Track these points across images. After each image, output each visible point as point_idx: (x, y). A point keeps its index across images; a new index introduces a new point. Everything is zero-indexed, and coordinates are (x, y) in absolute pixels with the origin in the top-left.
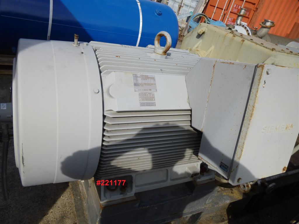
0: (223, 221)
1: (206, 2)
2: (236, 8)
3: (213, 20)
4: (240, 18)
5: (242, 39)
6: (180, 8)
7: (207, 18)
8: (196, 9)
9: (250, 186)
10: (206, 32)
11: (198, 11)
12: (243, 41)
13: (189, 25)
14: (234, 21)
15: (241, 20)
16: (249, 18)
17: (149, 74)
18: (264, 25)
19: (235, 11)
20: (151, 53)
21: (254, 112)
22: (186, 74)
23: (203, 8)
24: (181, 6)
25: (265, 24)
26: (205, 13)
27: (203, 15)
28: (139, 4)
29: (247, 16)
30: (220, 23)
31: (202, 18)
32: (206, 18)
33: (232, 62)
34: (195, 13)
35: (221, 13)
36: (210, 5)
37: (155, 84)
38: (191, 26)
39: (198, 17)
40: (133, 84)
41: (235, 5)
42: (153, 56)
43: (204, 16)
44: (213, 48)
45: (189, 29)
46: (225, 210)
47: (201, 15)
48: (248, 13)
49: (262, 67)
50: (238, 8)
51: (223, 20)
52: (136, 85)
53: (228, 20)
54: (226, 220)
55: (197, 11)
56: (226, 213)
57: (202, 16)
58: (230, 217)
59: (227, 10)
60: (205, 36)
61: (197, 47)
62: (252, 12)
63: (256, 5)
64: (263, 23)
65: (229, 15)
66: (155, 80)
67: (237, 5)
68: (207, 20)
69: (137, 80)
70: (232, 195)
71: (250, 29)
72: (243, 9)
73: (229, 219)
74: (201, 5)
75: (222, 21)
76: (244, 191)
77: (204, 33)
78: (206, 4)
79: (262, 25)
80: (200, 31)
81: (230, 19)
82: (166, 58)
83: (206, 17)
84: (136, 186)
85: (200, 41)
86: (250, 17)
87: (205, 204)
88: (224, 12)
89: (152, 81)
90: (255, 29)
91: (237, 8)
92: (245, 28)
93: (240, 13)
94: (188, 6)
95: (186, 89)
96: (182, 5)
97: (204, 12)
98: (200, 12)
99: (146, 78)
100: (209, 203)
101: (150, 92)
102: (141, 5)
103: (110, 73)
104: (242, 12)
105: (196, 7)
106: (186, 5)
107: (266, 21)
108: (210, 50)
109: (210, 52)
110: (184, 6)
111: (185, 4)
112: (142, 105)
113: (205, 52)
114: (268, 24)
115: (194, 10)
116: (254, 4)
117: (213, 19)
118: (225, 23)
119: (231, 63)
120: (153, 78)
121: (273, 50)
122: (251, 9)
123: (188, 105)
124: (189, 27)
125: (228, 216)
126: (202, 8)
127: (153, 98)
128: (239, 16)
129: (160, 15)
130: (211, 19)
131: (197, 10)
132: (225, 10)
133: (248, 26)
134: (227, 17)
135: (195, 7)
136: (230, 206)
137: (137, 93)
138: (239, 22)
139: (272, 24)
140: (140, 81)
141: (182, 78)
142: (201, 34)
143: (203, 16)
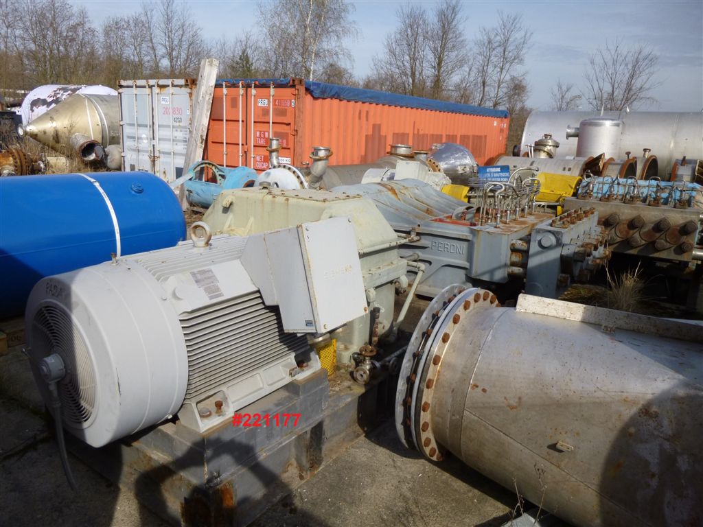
0: (358, 435)
1: (202, 140)
2: (260, 137)
3: (227, 168)
4: (274, 154)
5: (285, 198)
6: (154, 161)
7: (216, 167)
8: (188, 157)
9: (368, 372)
10: (234, 202)
11: (194, 159)
12: (287, 200)
13: (186, 189)
14: (267, 159)
15: (277, 158)
16: (289, 149)
17: (205, 268)
18: (317, 157)
19: (262, 142)
20: (191, 249)
21: (311, 263)
22: (239, 258)
23: (202, 150)
24: (154, 157)
25: (317, 155)
26: (207, 159)
27: (206, 163)
28: (97, 184)
29: (285, 145)
30: (244, 169)
31: (206, 168)
32: (213, 168)
33: (279, 230)
34: (189, 164)
35: (238, 151)
36: (213, 142)
37: (214, 276)
38: (190, 189)
39: (198, 169)
40: (194, 282)
41: (258, 134)
42: (195, 250)
43: (209, 164)
44: (252, 220)
45: (189, 195)
46: (357, 424)
47: (202, 164)
48: (285, 141)
49: (301, 226)
50: (264, 137)
51: (246, 163)
52: (197, 282)
53: (255, 161)
54: (362, 434)
55: (191, 160)
56: (358, 427)
57: (204, 165)
58: (366, 429)
59: (246, 144)
60: (235, 207)
61: (229, 227)
62: (291, 138)
63: (292, 124)
64: (313, 153)
65: (254, 151)
66: (212, 272)
67: (260, 132)
68: (217, 170)
69: (196, 277)
70: (352, 392)
71: (297, 168)
72: (273, 140)
73: (365, 432)
74: (194, 147)
75: (246, 166)
76: (364, 381)
77: (231, 204)
78: (204, 143)
79: (314, 157)
80: (225, 203)
81: (258, 158)
82: (210, 249)
83: (213, 165)
84: (233, 403)
85: (230, 216)
86: (291, 146)
87: (322, 410)
88: (243, 149)
89: (210, 274)
90: (305, 166)
91: (262, 136)
92: (289, 169)
93: (271, 147)
94: (169, 154)
95: (245, 271)
96: (157, 154)
97: (205, 158)
98: (199, 159)
99: (203, 272)
100: (327, 408)
101: (212, 284)
102: (101, 186)
103: (167, 278)
104: (275, 145)
105: (187, 151)
106: (164, 153)
107: (316, 151)
108: (249, 224)
109: (251, 227)
110: (161, 155)
111: (161, 150)
112: (211, 298)
113: (243, 229)
114: (322, 154)
115: (184, 157)
116: (289, 124)
117: (227, 166)
118: (252, 167)
119: (277, 232)
120: (210, 271)
121: (325, 201)
122: (287, 134)
123: (253, 286)
124: (187, 192)
125: (362, 428)
126: (200, 152)
127: (218, 289)
128: (271, 152)
129: (141, 193)
130: (223, 165)
131: (192, 157)
132: (242, 145)
133: (293, 165)
134: (252, 156)
135: (184, 152)
136: (360, 415)
137: (202, 289)
138: (275, 162)
139: (327, 152)
140: (199, 277)
141: (238, 262)
142: (228, 206)
143: (207, 165)
